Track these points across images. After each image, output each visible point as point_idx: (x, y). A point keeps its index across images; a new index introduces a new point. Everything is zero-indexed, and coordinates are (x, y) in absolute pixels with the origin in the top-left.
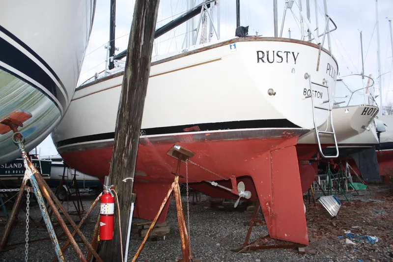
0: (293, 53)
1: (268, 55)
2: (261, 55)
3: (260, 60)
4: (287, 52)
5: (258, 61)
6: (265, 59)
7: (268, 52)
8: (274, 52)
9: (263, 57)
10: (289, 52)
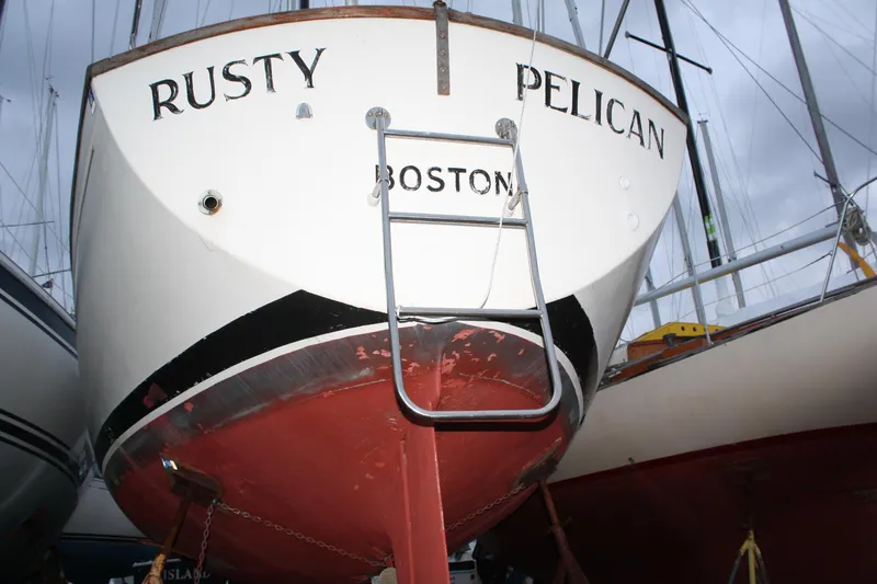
0: (295, 55)
1: (190, 87)
2: (164, 93)
3: (164, 110)
4: (267, 59)
5: (157, 114)
6: (181, 101)
7: (189, 77)
8: (211, 70)
9: (172, 98)
10: (278, 56)
